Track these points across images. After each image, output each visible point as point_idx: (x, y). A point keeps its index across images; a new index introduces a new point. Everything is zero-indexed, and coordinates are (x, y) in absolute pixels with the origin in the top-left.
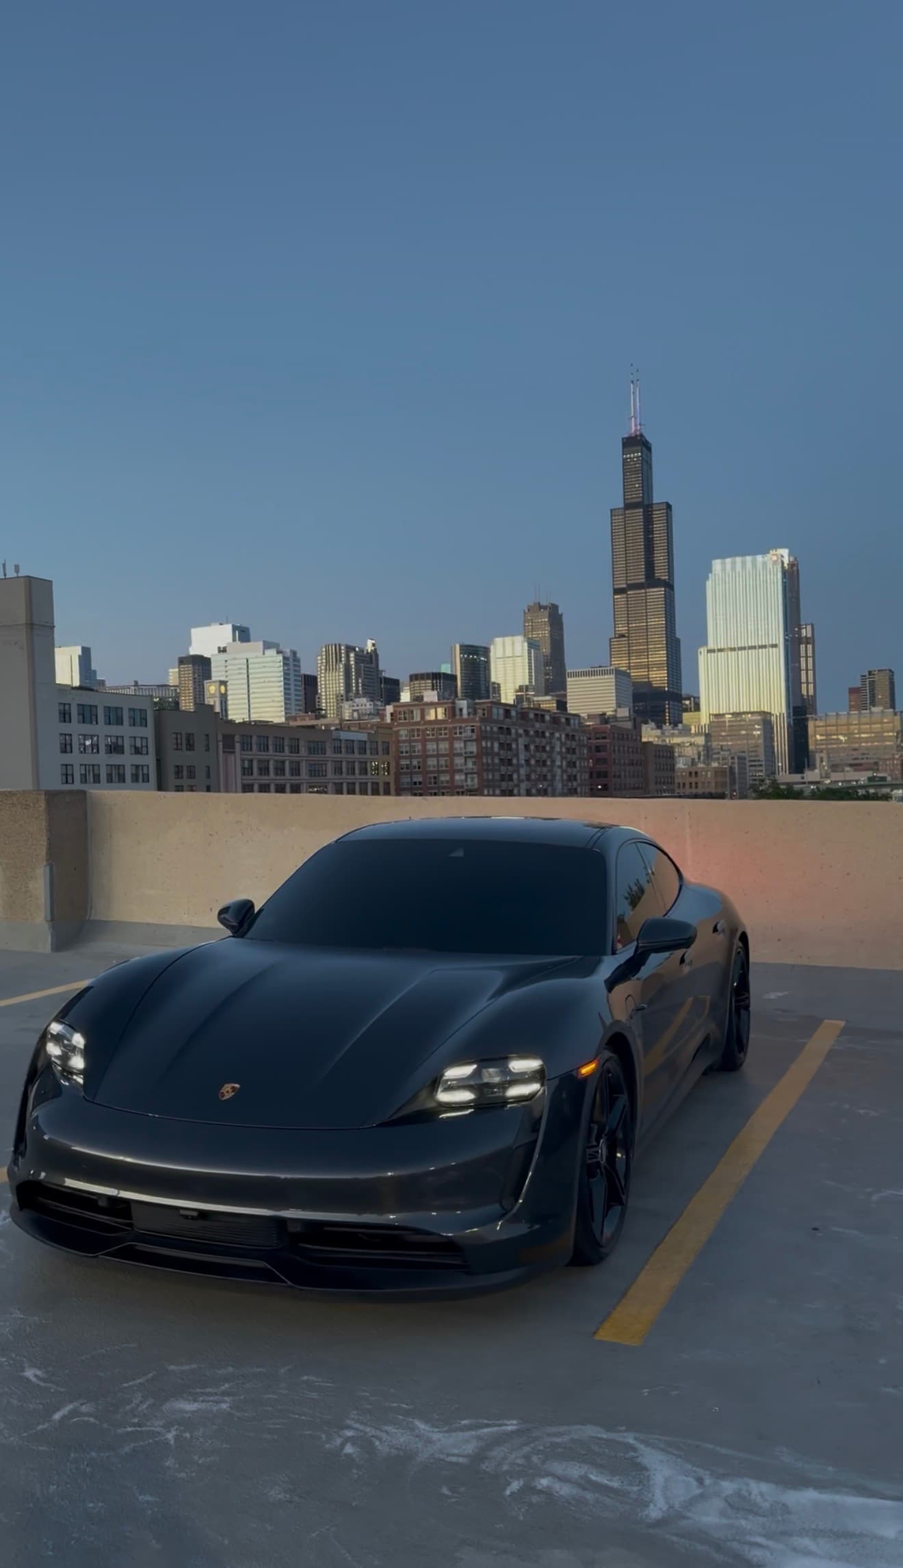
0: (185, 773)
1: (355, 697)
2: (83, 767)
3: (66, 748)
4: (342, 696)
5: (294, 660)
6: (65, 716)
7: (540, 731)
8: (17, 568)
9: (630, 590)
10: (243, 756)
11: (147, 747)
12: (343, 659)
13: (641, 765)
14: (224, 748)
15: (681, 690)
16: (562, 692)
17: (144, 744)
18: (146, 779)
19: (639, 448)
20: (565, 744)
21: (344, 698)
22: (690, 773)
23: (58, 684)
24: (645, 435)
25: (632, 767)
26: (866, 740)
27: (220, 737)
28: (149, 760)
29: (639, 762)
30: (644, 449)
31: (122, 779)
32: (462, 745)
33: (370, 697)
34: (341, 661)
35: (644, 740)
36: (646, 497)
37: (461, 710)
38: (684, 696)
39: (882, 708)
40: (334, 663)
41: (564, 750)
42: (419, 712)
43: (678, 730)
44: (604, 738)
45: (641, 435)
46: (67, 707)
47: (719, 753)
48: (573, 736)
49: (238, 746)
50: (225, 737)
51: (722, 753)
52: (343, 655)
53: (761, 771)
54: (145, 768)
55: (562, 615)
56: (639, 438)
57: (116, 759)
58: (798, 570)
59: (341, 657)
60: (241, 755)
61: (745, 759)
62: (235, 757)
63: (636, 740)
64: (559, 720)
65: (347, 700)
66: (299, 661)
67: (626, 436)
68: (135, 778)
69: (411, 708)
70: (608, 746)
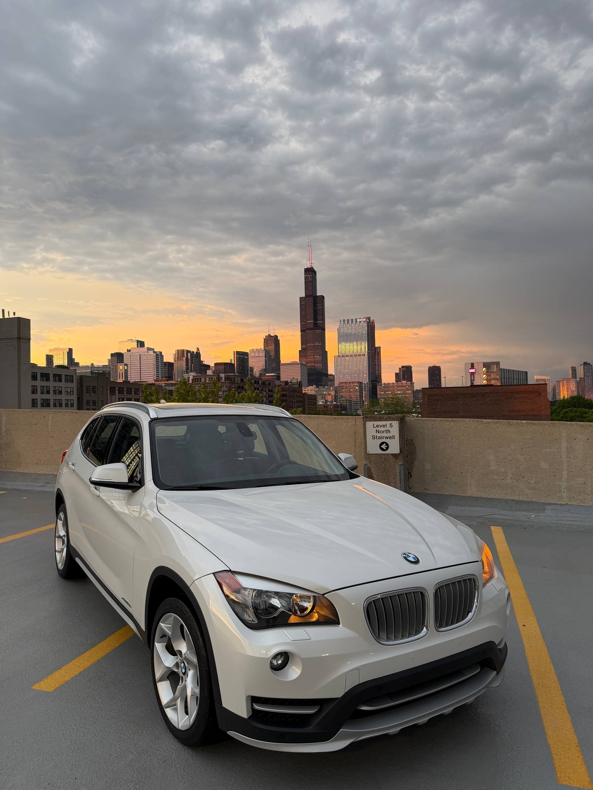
0: (91, 403)
1: (190, 372)
2: (42, 400)
3: (34, 391)
4: (184, 372)
5: (161, 356)
6: (34, 377)
7: (257, 388)
8: (14, 314)
9: (307, 330)
10: (119, 396)
11: (73, 392)
12: (185, 356)
13: (302, 402)
14: (110, 393)
15: (328, 372)
16: (279, 372)
17: (72, 390)
18: (72, 405)
19: (311, 273)
20: (268, 393)
21: (185, 372)
22: (324, 406)
23: (32, 364)
24: (314, 268)
25: (298, 403)
26: (399, 394)
27: (108, 388)
28: (74, 397)
29: (301, 401)
30: (313, 273)
31: (61, 405)
32: (222, 393)
33: (196, 372)
34: (184, 356)
35: (303, 392)
36: (314, 293)
37: (222, 378)
38: (329, 375)
39: (406, 381)
40: (181, 357)
41: (267, 396)
42: (204, 379)
43: (325, 388)
44: (286, 391)
45: (312, 268)
46: (35, 374)
47: (341, 398)
48: (272, 390)
49: (117, 392)
50: (110, 387)
51: (342, 398)
52: (185, 354)
53: (358, 406)
54: (72, 401)
55: (279, 340)
56: (311, 269)
57: (58, 397)
58: (374, 325)
59: (184, 355)
60: (118, 396)
61: (351, 400)
62: (116, 396)
63: (300, 392)
64: (266, 383)
65: (187, 373)
66: (163, 356)
67: (306, 268)
68: (67, 405)
69: (201, 377)
70: (288, 394)
